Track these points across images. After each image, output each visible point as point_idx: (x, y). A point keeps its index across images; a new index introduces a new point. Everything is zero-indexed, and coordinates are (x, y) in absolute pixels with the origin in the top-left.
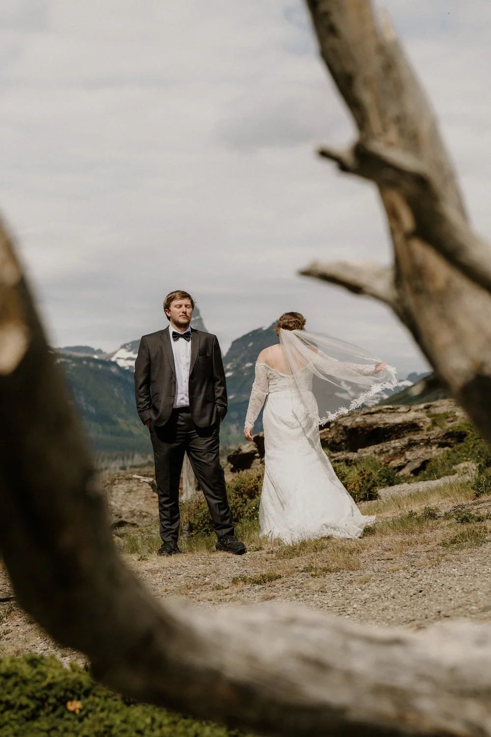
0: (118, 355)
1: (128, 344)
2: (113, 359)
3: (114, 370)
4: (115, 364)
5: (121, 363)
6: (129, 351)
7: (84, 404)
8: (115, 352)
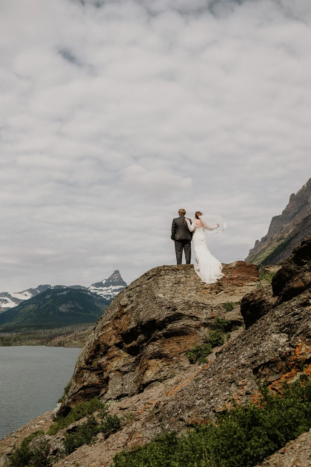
0: (90, 288)
1: (94, 284)
2: (89, 290)
3: (89, 293)
4: (89, 291)
5: (92, 291)
6: (94, 287)
7: (78, 306)
8: (89, 287)
